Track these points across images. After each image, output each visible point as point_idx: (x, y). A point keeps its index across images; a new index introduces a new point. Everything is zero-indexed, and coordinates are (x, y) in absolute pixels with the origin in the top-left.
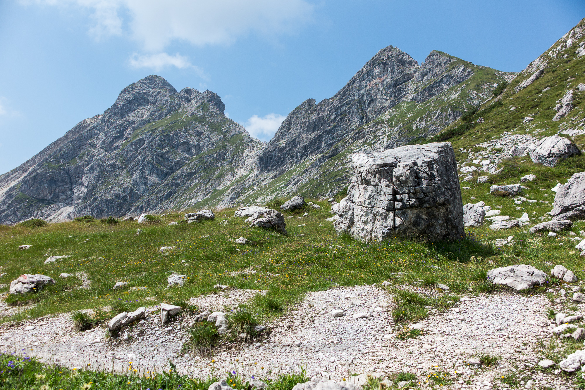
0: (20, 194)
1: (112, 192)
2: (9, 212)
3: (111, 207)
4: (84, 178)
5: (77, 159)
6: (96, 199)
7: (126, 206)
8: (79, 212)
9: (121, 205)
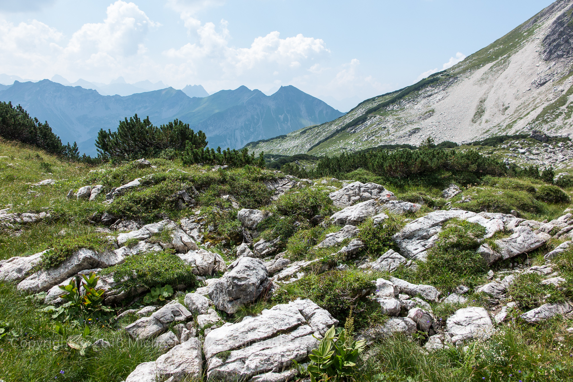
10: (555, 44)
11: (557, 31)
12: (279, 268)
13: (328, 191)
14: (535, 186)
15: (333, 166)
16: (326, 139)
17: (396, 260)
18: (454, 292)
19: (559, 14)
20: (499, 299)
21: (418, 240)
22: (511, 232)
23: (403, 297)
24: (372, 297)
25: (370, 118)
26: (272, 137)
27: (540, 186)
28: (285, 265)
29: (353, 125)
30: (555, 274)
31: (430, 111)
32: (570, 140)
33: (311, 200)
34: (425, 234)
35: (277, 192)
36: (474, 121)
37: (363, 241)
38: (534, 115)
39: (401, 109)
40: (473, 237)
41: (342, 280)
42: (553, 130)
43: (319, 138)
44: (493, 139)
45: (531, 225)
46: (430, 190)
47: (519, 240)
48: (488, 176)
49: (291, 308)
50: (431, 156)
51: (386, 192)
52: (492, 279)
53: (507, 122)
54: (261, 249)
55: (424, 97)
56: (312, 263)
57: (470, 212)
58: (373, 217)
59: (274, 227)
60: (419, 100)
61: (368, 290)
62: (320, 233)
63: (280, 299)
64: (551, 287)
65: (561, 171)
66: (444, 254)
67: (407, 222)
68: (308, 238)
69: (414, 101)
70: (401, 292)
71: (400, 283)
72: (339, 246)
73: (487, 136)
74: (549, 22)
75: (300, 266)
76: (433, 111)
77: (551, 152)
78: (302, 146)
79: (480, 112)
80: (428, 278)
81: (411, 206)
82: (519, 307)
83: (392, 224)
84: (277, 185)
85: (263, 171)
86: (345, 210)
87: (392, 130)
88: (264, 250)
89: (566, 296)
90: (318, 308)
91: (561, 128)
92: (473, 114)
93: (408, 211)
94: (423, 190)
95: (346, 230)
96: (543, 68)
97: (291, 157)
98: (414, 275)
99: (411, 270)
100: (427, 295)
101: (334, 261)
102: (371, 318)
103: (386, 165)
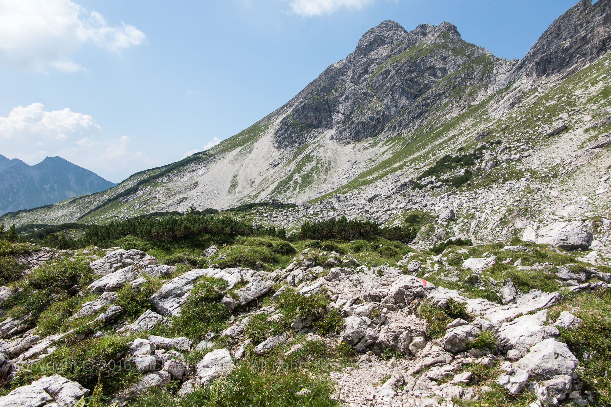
0: (293, 121)
1: (367, 115)
2: (286, 135)
3: (367, 129)
4: (340, 106)
5: (333, 91)
6: (353, 122)
7: (379, 127)
8: (341, 133)
9: (375, 126)
10: (283, 137)
11: (283, 128)
12: (27, 346)
13: (89, 260)
14: (272, 242)
15: (102, 235)
16: (98, 208)
17: (153, 319)
18: (204, 339)
19: (284, 116)
20: (238, 339)
21: (173, 298)
22: (247, 282)
23: (159, 352)
24: (129, 358)
25: (142, 189)
26: (36, 207)
27: (276, 242)
28: (34, 342)
29: (125, 195)
30: (277, 311)
31: (194, 183)
32: (297, 206)
33: (70, 270)
34: (179, 292)
35: (31, 266)
36: (230, 192)
37: (121, 306)
38: (272, 188)
39: (170, 181)
40: (218, 290)
41: (95, 348)
42: (285, 199)
43: (90, 207)
44: (245, 206)
45: (262, 275)
46: (194, 251)
47: (253, 288)
48: (240, 237)
49: (33, 389)
50: (193, 222)
51: (148, 257)
52: (233, 323)
53: (254, 193)
54: (7, 328)
55: (189, 172)
56: (65, 335)
57: (216, 269)
58: (132, 282)
59: (25, 302)
60: (185, 174)
61: (123, 352)
62: (77, 303)
63: (21, 381)
64: (274, 323)
65: (292, 229)
66: (195, 308)
67: (163, 283)
68: (63, 310)
69: (180, 175)
70: (157, 348)
71: (156, 339)
72: (97, 313)
73: (240, 204)
74: (277, 121)
75: (52, 340)
76: (197, 183)
77: (285, 215)
78: (72, 215)
79: (234, 185)
80: (182, 331)
81: (168, 269)
82: (252, 342)
83: (150, 287)
84: (31, 259)
85: (13, 245)
86: (104, 277)
87: (162, 199)
88: (11, 329)
89: (285, 328)
90: (67, 382)
91: (291, 197)
92: (229, 186)
93: (165, 273)
94: (187, 251)
95: (104, 297)
96: (276, 154)
97: (59, 227)
98: (170, 330)
99: (167, 326)
100: (181, 346)
101: (91, 329)
102: (125, 379)
103: (154, 231)
